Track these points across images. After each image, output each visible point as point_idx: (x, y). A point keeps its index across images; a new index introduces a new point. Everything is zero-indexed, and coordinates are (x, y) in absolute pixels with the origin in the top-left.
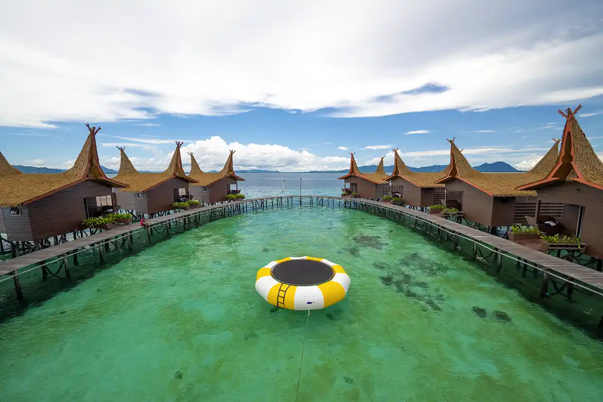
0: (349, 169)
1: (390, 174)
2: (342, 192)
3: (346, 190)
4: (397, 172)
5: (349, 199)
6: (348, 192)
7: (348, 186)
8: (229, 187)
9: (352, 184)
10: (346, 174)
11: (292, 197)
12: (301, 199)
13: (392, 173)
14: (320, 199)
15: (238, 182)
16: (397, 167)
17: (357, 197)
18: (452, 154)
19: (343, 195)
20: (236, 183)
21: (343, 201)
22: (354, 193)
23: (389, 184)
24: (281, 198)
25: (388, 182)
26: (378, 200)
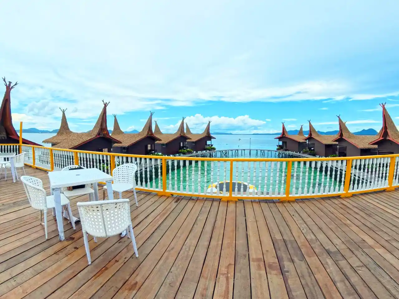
0: (282, 132)
1: (307, 136)
2: (277, 147)
3: (280, 146)
4: (311, 135)
5: (281, 151)
6: (280, 147)
7: (281, 143)
8: (206, 143)
9: (283, 142)
10: (279, 136)
11: (244, 150)
12: (250, 151)
13: (308, 135)
14: (262, 152)
15: (212, 139)
16: (311, 132)
17: (286, 151)
18: (340, 124)
19: (278, 149)
20: (211, 140)
21: (277, 153)
22: (284, 148)
23: (306, 142)
24: (238, 150)
25: (305, 141)
26: (300, 153)
